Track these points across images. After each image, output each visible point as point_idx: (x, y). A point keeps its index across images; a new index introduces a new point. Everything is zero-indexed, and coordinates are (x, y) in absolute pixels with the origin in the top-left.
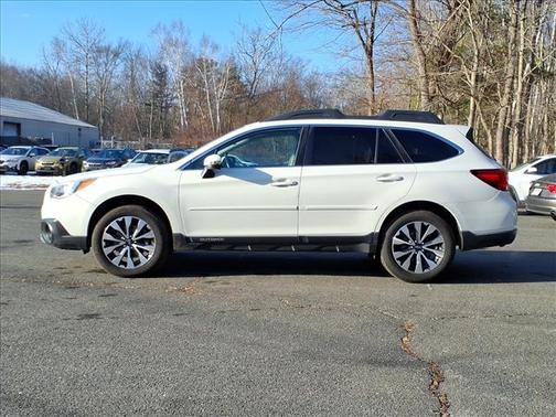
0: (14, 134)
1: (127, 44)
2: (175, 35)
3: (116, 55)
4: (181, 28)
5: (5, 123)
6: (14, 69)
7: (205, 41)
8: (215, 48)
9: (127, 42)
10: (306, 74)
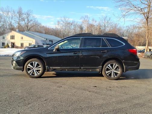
0: (51, 43)
1: (74, 22)
2: (86, 19)
3: (72, 24)
4: (88, 17)
5: (50, 41)
6: (48, 28)
7: (93, 20)
8: (96, 22)
9: (74, 21)
10: (118, 27)
